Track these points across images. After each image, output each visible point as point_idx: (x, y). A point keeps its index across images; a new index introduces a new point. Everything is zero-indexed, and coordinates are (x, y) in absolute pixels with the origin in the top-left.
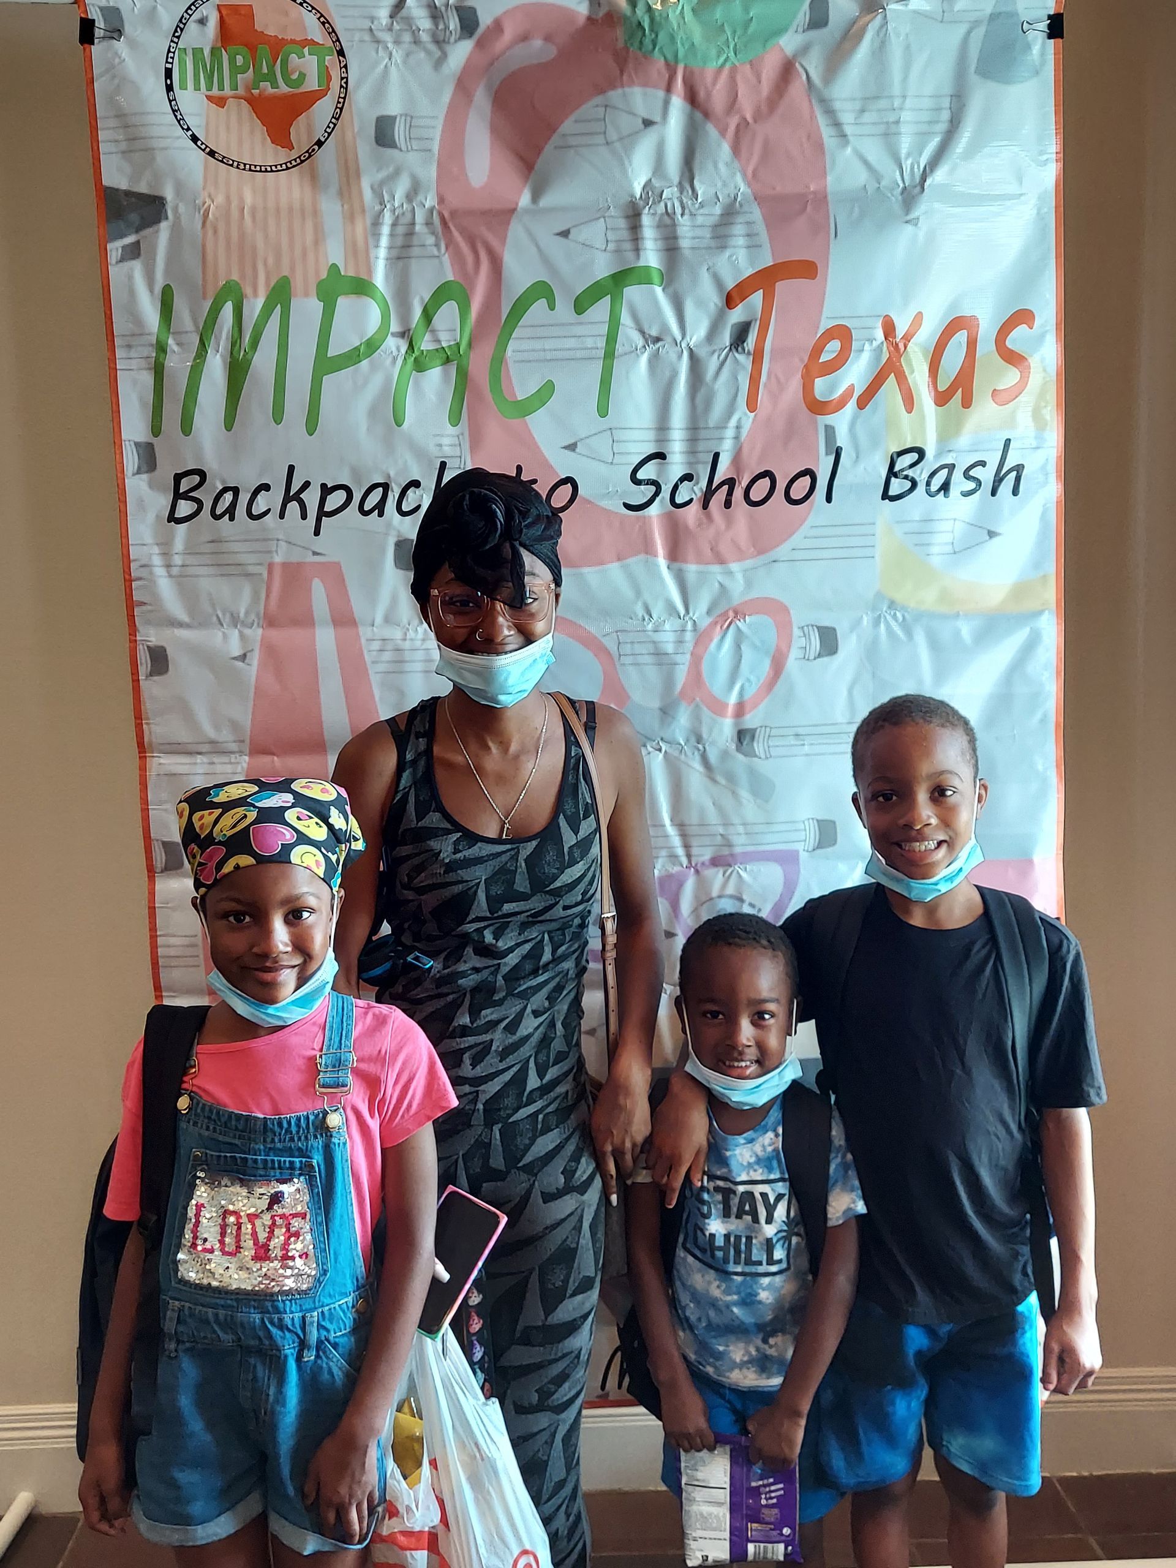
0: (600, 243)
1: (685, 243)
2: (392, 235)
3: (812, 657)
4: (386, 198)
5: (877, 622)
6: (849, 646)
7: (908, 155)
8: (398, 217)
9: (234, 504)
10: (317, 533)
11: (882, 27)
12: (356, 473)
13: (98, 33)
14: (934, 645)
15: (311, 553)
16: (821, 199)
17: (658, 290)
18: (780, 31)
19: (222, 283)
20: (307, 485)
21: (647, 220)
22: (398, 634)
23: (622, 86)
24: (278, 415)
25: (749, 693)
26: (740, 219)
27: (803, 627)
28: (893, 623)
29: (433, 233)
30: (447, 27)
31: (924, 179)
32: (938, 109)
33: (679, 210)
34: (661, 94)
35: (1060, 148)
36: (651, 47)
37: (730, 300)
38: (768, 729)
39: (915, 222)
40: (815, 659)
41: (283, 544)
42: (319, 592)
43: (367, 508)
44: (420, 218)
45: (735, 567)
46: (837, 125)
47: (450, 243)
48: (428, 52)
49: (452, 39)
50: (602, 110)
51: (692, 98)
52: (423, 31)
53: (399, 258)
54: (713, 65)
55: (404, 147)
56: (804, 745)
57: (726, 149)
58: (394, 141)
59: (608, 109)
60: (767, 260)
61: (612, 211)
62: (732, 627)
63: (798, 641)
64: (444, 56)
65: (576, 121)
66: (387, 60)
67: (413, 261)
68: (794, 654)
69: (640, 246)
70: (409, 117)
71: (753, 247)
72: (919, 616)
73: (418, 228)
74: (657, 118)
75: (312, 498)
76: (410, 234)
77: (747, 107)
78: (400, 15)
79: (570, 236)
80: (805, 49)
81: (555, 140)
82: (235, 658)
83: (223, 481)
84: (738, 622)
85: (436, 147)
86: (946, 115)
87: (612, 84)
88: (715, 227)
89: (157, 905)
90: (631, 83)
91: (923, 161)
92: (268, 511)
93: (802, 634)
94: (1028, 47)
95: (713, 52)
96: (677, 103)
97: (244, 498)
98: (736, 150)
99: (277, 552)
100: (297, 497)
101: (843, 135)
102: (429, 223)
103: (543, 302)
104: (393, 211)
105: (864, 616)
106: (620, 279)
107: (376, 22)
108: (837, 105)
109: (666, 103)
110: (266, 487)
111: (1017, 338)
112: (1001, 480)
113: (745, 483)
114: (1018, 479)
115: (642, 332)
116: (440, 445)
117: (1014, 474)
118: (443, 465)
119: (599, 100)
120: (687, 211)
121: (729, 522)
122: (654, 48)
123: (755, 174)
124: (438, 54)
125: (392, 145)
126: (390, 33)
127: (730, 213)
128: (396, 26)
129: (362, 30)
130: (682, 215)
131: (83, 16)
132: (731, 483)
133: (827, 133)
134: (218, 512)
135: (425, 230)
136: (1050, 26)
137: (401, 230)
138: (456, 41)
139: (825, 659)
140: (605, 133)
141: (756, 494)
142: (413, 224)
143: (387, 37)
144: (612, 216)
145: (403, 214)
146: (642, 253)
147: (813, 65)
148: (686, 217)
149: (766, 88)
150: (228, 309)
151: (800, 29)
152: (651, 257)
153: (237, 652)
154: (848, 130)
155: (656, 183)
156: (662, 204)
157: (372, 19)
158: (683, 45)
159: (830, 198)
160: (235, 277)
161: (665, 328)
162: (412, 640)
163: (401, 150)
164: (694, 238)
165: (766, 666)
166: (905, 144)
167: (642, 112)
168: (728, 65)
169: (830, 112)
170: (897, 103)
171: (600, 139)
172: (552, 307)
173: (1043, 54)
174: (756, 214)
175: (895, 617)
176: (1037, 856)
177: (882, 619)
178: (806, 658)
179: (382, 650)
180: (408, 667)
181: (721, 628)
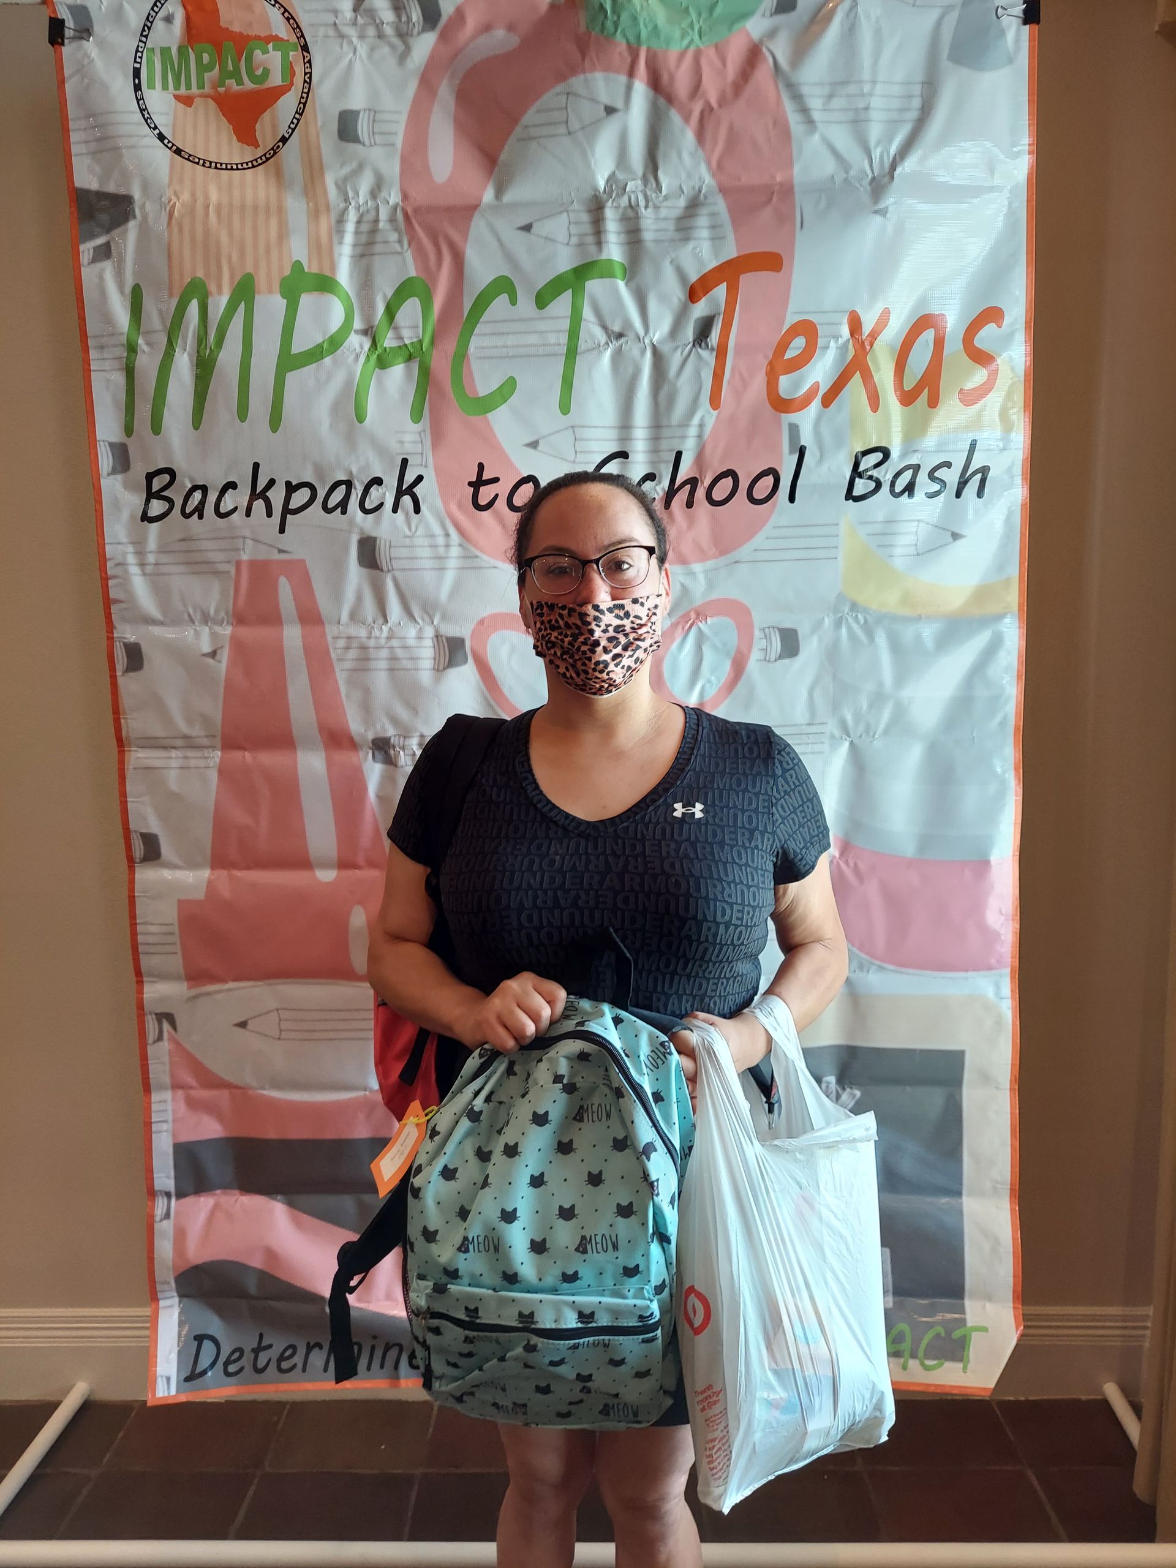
0: (562, 237)
1: (648, 236)
2: (357, 233)
3: (773, 659)
4: (351, 194)
5: (838, 624)
6: (810, 648)
7: (878, 143)
8: (363, 213)
9: (202, 503)
10: (282, 530)
11: (851, 9)
12: (319, 470)
13: (68, 33)
14: (896, 647)
15: (276, 551)
16: (787, 191)
17: (621, 284)
18: (746, 15)
19: (187, 280)
20: (272, 483)
21: (610, 215)
22: (363, 633)
23: (584, 71)
24: (243, 412)
25: (711, 693)
26: (704, 211)
27: (764, 629)
28: (855, 626)
29: (396, 230)
30: (409, 19)
31: (893, 167)
32: (910, 97)
33: (642, 203)
34: (623, 79)
35: (1033, 140)
36: (613, 30)
37: (694, 294)
39: (883, 213)
40: (775, 661)
41: (249, 542)
42: (285, 589)
43: (331, 504)
44: (384, 215)
45: (697, 567)
46: (804, 110)
47: (413, 239)
48: (393, 47)
49: (415, 32)
50: (563, 98)
51: (655, 83)
52: (387, 24)
53: (362, 256)
54: (675, 48)
55: (367, 142)
57: (689, 137)
58: (357, 136)
59: (570, 96)
60: (730, 252)
61: (576, 206)
62: (694, 629)
63: (759, 643)
64: (408, 49)
65: (538, 111)
66: (351, 55)
67: (377, 259)
68: (755, 655)
69: (603, 239)
70: (373, 111)
71: (716, 239)
72: (880, 619)
73: (381, 225)
74: (619, 104)
75: (277, 496)
76: (374, 231)
77: (711, 90)
78: (362, 7)
79: (533, 231)
80: (772, 34)
81: (518, 131)
82: (204, 655)
83: (191, 480)
84: (700, 624)
85: (399, 141)
86: (917, 103)
87: (574, 69)
88: (679, 219)
89: (136, 894)
90: (593, 69)
91: (893, 149)
92: (235, 509)
93: (763, 636)
94: (1002, 33)
95: (677, 34)
96: (640, 89)
97: (212, 497)
98: (700, 135)
99: (244, 549)
100: (263, 495)
101: (810, 122)
102: (392, 220)
103: (504, 298)
104: (358, 208)
105: (826, 618)
106: (582, 272)
107: (340, 15)
108: (805, 90)
109: (629, 89)
110: (232, 485)
111: (986, 337)
112: (966, 482)
113: (707, 482)
114: (983, 482)
115: (605, 328)
116: (402, 442)
117: (979, 476)
118: (405, 462)
119: (560, 88)
120: (651, 204)
121: (691, 521)
122: (616, 31)
123: (720, 165)
124: (401, 47)
125: (356, 140)
126: (354, 27)
127: (694, 205)
128: (360, 20)
129: (326, 25)
130: (646, 207)
131: (53, 16)
132: (693, 482)
133: (794, 119)
134: (188, 511)
135: (388, 226)
136: (1025, 11)
137: (365, 227)
138: (419, 34)
139: (787, 661)
140: (567, 122)
141: (718, 494)
142: (376, 221)
143: (352, 32)
144: (574, 211)
145: (368, 211)
146: (604, 246)
147: (780, 49)
148: (650, 210)
149: (732, 71)
150: (194, 307)
151: (768, 13)
152: (614, 250)
153: (207, 648)
154: (816, 115)
155: (620, 176)
156: (626, 197)
157: (336, 12)
158: (646, 26)
159: (796, 189)
160: (200, 274)
161: (628, 323)
162: (377, 638)
163: (364, 145)
164: (657, 231)
165: (727, 667)
166: (875, 131)
167: (605, 98)
168: (692, 48)
169: (798, 98)
170: (867, 88)
171: (562, 130)
172: (513, 301)
173: (1017, 40)
174: (720, 205)
175: (856, 619)
176: (994, 858)
177: (844, 622)
178: (767, 659)
179: (347, 648)
180: (373, 664)
181: (683, 629)
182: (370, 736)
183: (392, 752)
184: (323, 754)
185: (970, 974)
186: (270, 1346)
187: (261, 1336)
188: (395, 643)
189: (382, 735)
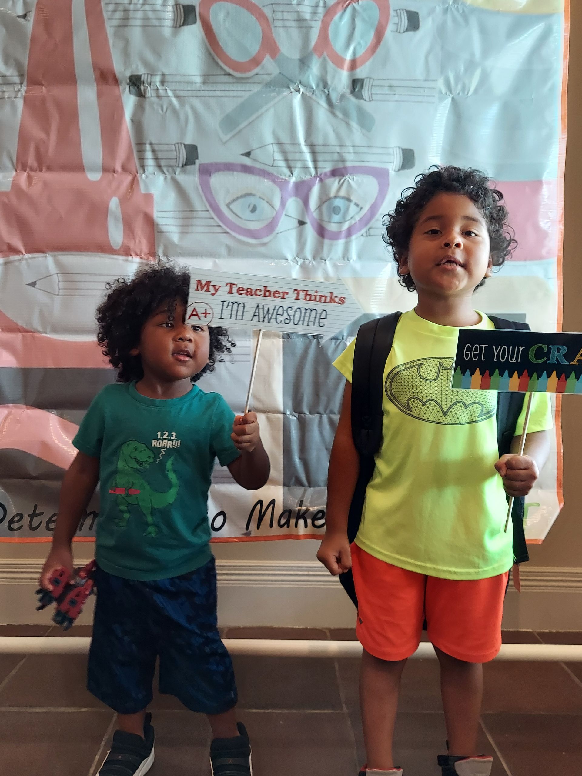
3: (402, 31)
5: (445, 11)
6: (427, 25)
14: (483, 31)
25: (361, 52)
27: (396, 11)
28: (456, 13)
38: (371, 80)
40: (404, 32)
56: (395, 94)
62: (350, 7)
63: (393, 19)
68: (390, 27)
72: (474, 10)
82: (18, 17)
84: (354, 4)
93: (396, 15)
105: (437, 7)
139: (411, 33)
153: (20, 12)
162: (135, 4)
165: (371, 35)
175: (457, 9)
176: (545, 177)
177: (449, 10)
178: (398, 31)
179: (115, 11)
180: (132, 22)
181: (343, 6)
182: (128, 74)
183: (142, 88)
184: (95, 88)
185: (528, 262)
186: (42, 514)
187: (36, 506)
188: (147, 7)
189: (136, 73)
